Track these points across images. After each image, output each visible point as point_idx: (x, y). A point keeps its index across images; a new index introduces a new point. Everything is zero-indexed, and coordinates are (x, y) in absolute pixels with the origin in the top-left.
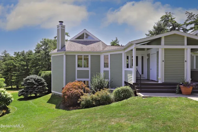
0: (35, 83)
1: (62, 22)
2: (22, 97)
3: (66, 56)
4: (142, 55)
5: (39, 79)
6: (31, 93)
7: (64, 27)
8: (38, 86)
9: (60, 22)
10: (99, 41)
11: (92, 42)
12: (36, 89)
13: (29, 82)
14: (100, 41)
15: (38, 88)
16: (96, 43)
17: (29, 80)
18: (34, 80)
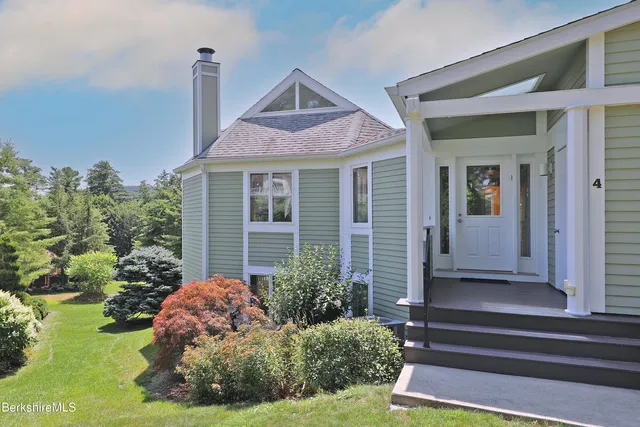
0: (149, 275)
1: (211, 51)
2: (110, 320)
3: (210, 175)
4: (518, 156)
5: (165, 262)
6: (134, 308)
7: (216, 67)
8: (157, 284)
9: (202, 51)
10: (354, 112)
11: (321, 118)
12: (151, 297)
13: (130, 272)
14: (360, 109)
15: (158, 291)
16: (337, 121)
17: (133, 263)
18: (149, 264)
